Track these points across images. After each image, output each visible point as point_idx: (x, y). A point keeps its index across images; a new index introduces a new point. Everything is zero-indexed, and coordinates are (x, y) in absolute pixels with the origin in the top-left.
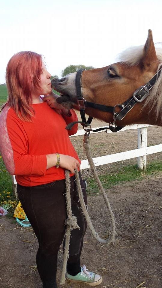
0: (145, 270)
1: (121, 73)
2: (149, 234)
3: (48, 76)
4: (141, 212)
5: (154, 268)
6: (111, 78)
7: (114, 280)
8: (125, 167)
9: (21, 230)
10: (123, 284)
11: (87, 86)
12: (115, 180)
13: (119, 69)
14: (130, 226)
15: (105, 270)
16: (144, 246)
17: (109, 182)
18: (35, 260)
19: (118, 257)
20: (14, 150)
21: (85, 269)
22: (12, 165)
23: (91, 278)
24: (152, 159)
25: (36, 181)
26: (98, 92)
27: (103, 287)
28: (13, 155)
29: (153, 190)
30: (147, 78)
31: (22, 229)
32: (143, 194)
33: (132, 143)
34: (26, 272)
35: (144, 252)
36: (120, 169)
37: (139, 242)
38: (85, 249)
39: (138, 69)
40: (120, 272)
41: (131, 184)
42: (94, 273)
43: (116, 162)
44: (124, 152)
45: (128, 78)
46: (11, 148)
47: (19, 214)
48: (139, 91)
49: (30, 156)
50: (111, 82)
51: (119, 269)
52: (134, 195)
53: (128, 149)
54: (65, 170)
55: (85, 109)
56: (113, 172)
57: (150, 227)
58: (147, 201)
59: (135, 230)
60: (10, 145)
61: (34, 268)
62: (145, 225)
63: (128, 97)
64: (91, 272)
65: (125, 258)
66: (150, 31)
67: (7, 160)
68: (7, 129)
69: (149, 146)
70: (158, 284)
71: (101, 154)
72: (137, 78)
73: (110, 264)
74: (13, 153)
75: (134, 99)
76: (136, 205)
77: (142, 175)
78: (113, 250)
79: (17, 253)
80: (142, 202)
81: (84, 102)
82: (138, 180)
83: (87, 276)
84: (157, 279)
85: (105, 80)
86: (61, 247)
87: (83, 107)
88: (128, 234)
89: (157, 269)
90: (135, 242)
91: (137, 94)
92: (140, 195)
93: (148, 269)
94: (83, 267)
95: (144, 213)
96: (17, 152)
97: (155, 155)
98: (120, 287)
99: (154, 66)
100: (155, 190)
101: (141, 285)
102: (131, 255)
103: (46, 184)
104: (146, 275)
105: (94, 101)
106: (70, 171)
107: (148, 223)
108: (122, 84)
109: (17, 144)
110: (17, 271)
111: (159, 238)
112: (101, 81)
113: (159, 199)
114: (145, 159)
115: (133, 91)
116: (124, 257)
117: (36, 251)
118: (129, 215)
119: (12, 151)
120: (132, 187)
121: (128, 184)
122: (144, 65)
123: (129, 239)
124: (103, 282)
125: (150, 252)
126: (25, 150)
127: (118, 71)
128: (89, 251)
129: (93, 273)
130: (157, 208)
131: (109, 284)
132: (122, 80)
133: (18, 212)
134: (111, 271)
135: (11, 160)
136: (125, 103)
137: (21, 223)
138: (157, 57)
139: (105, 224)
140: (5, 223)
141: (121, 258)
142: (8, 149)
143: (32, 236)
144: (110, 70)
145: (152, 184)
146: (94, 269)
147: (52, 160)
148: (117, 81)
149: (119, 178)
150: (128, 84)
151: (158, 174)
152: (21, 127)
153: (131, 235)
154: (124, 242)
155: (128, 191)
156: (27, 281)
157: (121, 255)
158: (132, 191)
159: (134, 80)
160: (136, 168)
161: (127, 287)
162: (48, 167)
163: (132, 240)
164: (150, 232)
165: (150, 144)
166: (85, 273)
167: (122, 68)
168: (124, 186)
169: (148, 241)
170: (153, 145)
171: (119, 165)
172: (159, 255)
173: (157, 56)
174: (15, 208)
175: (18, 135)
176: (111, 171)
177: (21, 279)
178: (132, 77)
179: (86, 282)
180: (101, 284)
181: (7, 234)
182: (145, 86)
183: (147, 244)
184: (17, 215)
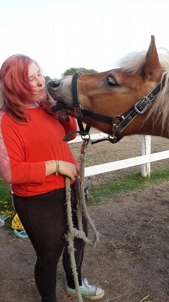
0: (149, 283)
1: (121, 82)
2: (153, 246)
3: (39, 83)
4: (145, 222)
5: (158, 281)
6: (111, 87)
7: (117, 293)
8: (128, 174)
9: (19, 242)
10: (126, 298)
11: (84, 92)
12: (118, 189)
13: (119, 78)
14: (133, 237)
15: (107, 283)
16: (148, 258)
17: (111, 191)
18: (33, 273)
19: (121, 269)
20: (10, 157)
21: (86, 282)
22: (9, 173)
23: (93, 291)
24: (156, 166)
25: (34, 191)
26: (96, 101)
27: (105, 301)
28: (9, 162)
29: (157, 199)
30: (149, 88)
31: (20, 240)
32: (147, 203)
33: (135, 150)
34: (24, 286)
35: (148, 264)
36: (122, 176)
37: (142, 254)
38: (86, 261)
39: (140, 78)
40: (123, 285)
41: (134, 192)
42: (96, 286)
43: (119, 170)
44: (127, 160)
45: (129, 87)
46: (7, 155)
47: (16, 224)
48: (141, 102)
49: (28, 163)
50: (110, 90)
51: (122, 282)
52: (138, 204)
53: (130, 156)
54: (65, 176)
55: (82, 117)
56: (115, 180)
57: (154, 237)
58: (151, 210)
59: (139, 241)
60: (6, 152)
61: (32, 282)
62: (149, 236)
63: (128, 108)
64: (92, 285)
65: (128, 271)
66: (153, 37)
67: (3, 167)
68: (3, 135)
69: (153, 153)
70: (163, 298)
71: (102, 161)
72: (138, 88)
73: (112, 277)
74: (9, 159)
75: (134, 110)
76: (139, 215)
77: (146, 184)
78: (116, 262)
79: (14, 265)
80: (145, 211)
81: (81, 110)
82: (142, 189)
83: (88, 289)
84: (162, 293)
85: (104, 88)
86: (61, 260)
87: (80, 115)
88: (131, 245)
89: (161, 282)
90: (139, 253)
91: (138, 105)
92: (143, 204)
93: (152, 282)
94: (84, 281)
95: (148, 223)
96: (14, 159)
97: (159, 162)
98: (123, 301)
99: (157, 75)
100: (159, 199)
101: (144, 298)
102: (134, 267)
103: (45, 193)
104: (150, 288)
105: (92, 110)
106: (70, 178)
107: (152, 234)
108: (122, 94)
109: (13, 151)
110: (15, 285)
111: (163, 249)
112: (99, 89)
113: (164, 209)
114: (149, 166)
115: (133, 101)
116: (127, 269)
117: (35, 263)
118: (132, 225)
119: (8, 158)
120: (135, 196)
121: (131, 192)
122: (145, 74)
123: (132, 251)
124: (105, 296)
125: (154, 264)
126: (21, 156)
127: (118, 79)
128: (91, 264)
129: (94, 287)
130: (161, 218)
131: (112, 298)
132: (123, 90)
133: (16, 222)
134: (113, 284)
135: (7, 167)
136: (125, 115)
137: (19, 234)
138: (161, 65)
139: (107, 235)
140: (2, 234)
141: (124, 270)
142: (3, 155)
143: (31, 248)
144: (109, 78)
145: (156, 193)
146: (96, 282)
147: (51, 166)
148: (117, 90)
149: (121, 186)
150: (129, 94)
151: (162, 182)
152: (16, 133)
153: (134, 247)
154: (127, 253)
155: (131, 200)
156: (25, 295)
157: (123, 268)
158: (136, 200)
159: (135, 90)
160: (140, 176)
161: (130, 301)
162: (47, 174)
163: (135, 251)
164: (154, 243)
165: (154, 151)
166: (86, 287)
167: (123, 76)
168: (127, 195)
169: (152, 253)
170: (157, 152)
171: (122, 173)
172: (164, 267)
173: (160, 63)
174: (12, 218)
175: (14, 141)
176: (114, 179)
177: (19, 293)
178: (133, 86)
179: (87, 295)
180: (102, 298)
181: (4, 246)
182: (146, 97)
183: (151, 256)
184: (14, 226)
